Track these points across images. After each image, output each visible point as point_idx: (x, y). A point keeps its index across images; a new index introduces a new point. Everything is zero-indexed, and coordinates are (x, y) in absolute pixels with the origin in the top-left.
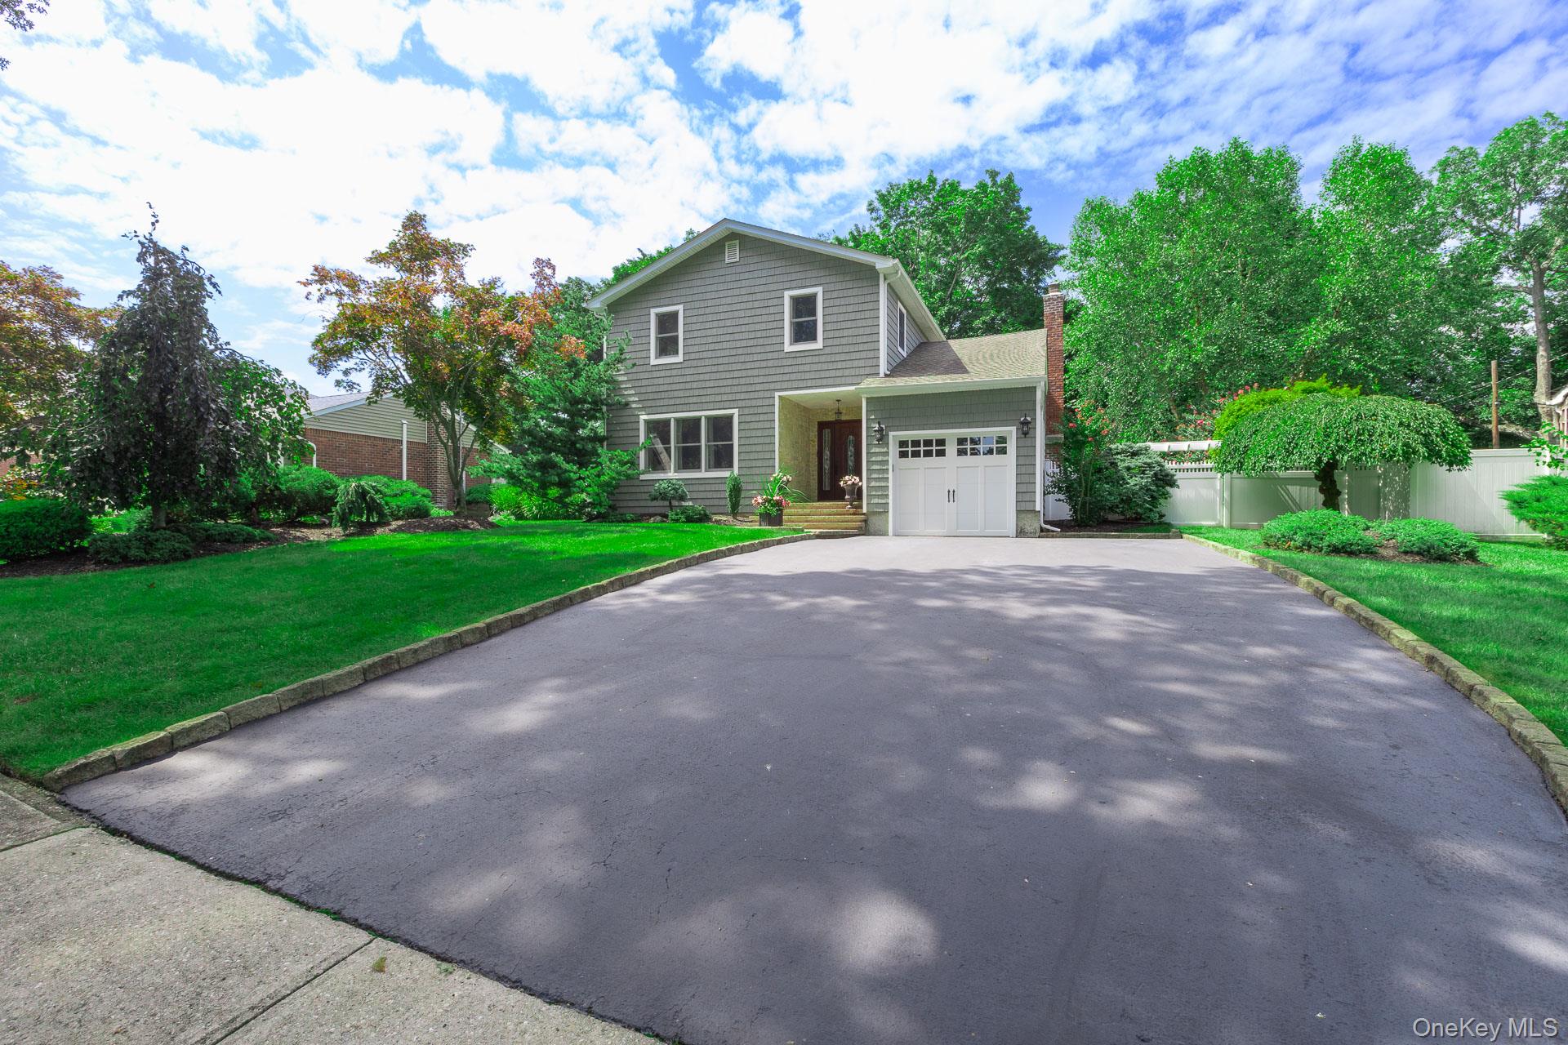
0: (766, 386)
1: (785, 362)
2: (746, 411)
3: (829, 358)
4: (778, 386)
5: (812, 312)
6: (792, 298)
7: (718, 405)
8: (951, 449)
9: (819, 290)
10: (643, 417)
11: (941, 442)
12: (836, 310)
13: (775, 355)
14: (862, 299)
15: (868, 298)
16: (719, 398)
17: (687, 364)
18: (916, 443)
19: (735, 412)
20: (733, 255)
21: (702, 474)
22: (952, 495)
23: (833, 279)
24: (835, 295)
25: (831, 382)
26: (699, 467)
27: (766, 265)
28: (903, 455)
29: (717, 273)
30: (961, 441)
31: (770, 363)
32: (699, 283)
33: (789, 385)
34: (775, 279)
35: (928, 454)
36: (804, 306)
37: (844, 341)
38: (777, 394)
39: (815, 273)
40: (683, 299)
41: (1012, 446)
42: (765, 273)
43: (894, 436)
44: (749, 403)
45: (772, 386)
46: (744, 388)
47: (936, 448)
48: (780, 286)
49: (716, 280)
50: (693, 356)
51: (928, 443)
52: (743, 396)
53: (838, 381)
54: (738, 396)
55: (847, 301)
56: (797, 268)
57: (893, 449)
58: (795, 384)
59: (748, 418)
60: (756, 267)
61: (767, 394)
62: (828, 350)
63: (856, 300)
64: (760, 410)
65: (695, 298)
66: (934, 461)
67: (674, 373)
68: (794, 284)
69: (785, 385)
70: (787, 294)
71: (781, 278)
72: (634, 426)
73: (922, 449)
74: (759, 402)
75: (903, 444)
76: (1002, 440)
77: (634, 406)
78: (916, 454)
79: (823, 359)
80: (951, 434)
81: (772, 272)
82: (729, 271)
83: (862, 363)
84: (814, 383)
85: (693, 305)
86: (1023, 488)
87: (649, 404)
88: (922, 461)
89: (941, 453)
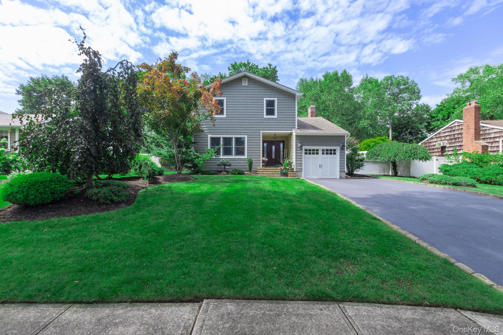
0: (258, 129)
1: (264, 121)
2: (250, 136)
3: (279, 121)
4: (261, 129)
5: (273, 106)
6: (266, 100)
7: (239, 134)
8: (320, 152)
9: (276, 99)
10: (209, 136)
11: (317, 150)
12: (281, 106)
13: (261, 119)
14: (290, 104)
15: (292, 104)
16: (240, 131)
17: (227, 119)
18: (310, 150)
19: (246, 136)
20: (245, 83)
21: (233, 157)
22: (321, 166)
23: (281, 96)
24: (281, 101)
25: (280, 129)
26: (232, 155)
27: (257, 88)
28: (306, 153)
29: (239, 88)
30: (323, 150)
31: (259, 121)
32: (232, 91)
33: (266, 129)
34: (260, 93)
35: (313, 154)
36: (270, 104)
37: (284, 116)
38: (261, 132)
39: (274, 94)
40: (226, 96)
41: (338, 152)
42: (257, 91)
43: (304, 148)
44: (251, 134)
45: (260, 129)
46: (249, 129)
47: (316, 152)
48: (262, 96)
49: (239, 91)
50: (230, 116)
51: (314, 150)
52: (249, 131)
53: (282, 129)
54: (247, 131)
55: (285, 104)
56: (268, 91)
57: (304, 152)
58: (268, 129)
59: (251, 139)
60: (254, 88)
61: (258, 131)
62: (279, 119)
63: (288, 104)
64: (255, 136)
65: (231, 96)
66: (315, 156)
67: (222, 121)
68: (267, 96)
69: (264, 129)
70: (265, 99)
71: (262, 93)
72: (206, 139)
73: (312, 152)
74: (255, 134)
75: (306, 150)
76: (335, 150)
77: (205, 131)
78: (310, 154)
79: (277, 121)
80: (320, 148)
81: (259, 91)
82: (244, 88)
83: (290, 124)
84: (274, 129)
85: (230, 98)
86: (342, 165)
87: (212, 131)
88: (312, 156)
89: (317, 153)
